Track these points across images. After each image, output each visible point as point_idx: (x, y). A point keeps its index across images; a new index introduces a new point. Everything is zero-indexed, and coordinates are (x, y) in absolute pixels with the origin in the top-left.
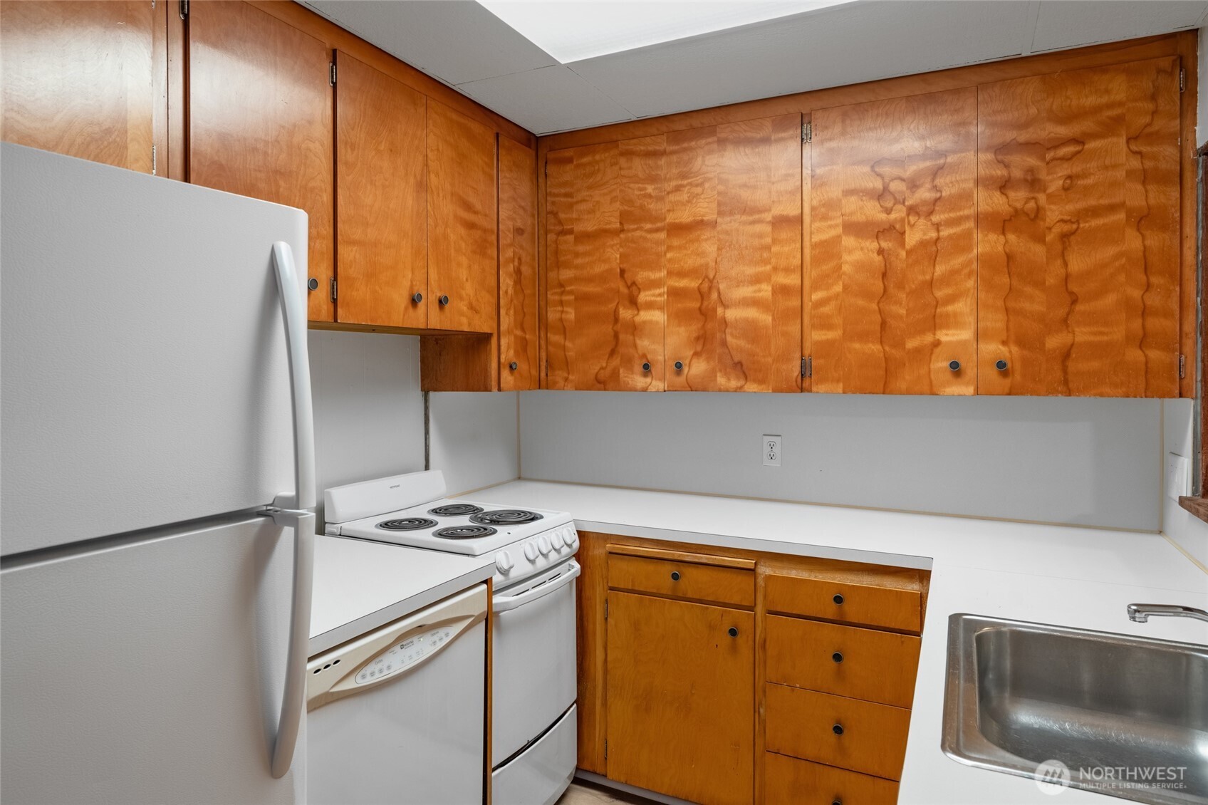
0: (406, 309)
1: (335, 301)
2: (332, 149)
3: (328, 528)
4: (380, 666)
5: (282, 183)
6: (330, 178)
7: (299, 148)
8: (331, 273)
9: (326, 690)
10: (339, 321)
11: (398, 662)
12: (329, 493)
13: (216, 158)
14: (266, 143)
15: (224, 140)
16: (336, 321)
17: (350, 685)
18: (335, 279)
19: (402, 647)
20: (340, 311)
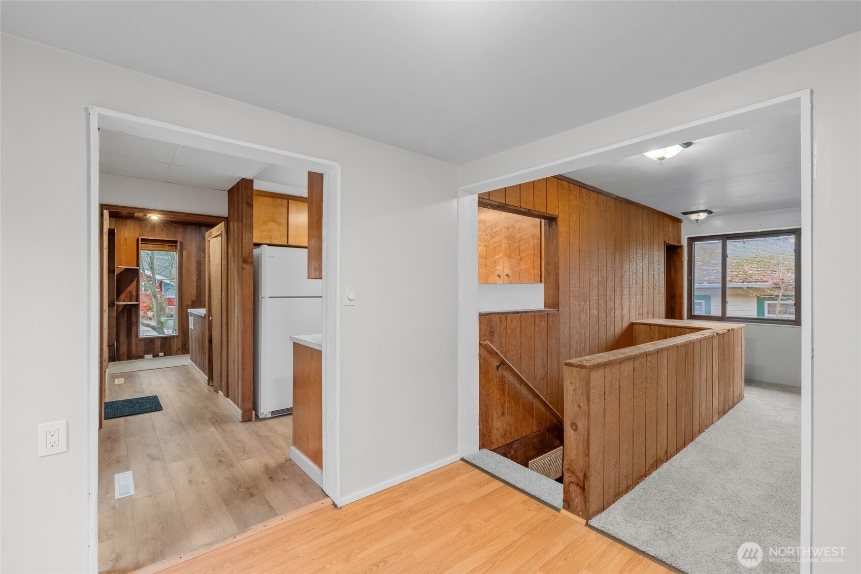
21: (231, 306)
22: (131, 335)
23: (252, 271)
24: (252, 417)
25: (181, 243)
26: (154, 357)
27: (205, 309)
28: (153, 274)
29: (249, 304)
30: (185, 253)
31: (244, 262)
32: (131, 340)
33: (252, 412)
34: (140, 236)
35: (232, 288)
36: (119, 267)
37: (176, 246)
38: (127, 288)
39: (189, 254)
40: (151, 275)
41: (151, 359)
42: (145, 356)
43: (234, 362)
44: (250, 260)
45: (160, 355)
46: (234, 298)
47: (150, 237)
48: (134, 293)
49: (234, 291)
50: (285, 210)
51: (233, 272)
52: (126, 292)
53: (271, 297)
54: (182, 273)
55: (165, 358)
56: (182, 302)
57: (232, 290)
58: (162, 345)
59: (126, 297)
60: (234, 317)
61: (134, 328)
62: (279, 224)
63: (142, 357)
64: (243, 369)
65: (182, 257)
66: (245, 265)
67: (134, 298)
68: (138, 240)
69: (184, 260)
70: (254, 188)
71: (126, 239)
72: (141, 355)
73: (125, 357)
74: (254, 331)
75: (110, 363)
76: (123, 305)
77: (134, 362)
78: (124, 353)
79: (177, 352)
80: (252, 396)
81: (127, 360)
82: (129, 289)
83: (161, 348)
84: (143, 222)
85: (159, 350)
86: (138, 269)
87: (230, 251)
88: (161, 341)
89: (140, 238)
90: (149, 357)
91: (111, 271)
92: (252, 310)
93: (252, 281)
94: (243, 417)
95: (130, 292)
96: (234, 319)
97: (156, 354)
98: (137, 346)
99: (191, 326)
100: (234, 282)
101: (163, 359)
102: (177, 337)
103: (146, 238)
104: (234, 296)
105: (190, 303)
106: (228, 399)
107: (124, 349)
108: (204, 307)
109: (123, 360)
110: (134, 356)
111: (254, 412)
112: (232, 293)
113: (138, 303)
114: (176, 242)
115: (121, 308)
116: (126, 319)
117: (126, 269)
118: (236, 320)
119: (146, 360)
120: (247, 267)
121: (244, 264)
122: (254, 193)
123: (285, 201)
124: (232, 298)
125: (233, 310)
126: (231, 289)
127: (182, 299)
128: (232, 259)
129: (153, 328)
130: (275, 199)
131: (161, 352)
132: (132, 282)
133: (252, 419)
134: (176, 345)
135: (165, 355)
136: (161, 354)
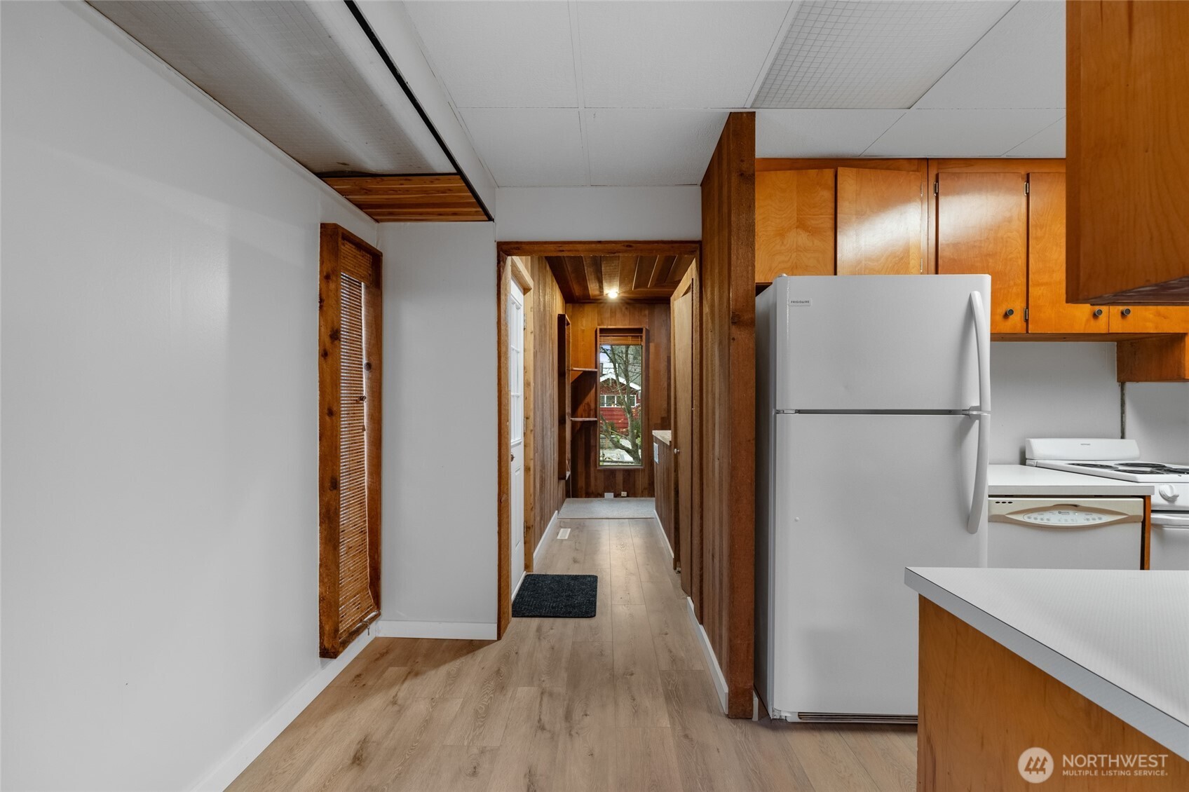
0: (1088, 321)
1: (1027, 321)
2: (1026, 232)
3: (1028, 462)
4: (1042, 516)
5: (991, 260)
6: (1024, 250)
7: (1002, 238)
8: (1024, 305)
9: (1004, 513)
10: (1030, 332)
11: (1055, 519)
12: (1029, 441)
13: (952, 257)
14: (981, 241)
15: (956, 246)
16: (1027, 332)
17: (1019, 518)
18: (1027, 307)
19: (1060, 513)
20: (1030, 326)
21: (707, 431)
22: (590, 463)
23: (752, 345)
24: (752, 710)
25: (648, 331)
26: (615, 496)
27: (670, 431)
28: (627, 382)
29: (747, 432)
30: (652, 345)
31: (734, 323)
32: (589, 468)
33: (751, 700)
34: (599, 325)
35: (710, 389)
36: (575, 369)
37: (641, 337)
38: (585, 398)
39: (657, 347)
40: (625, 383)
41: (612, 500)
42: (605, 494)
43: (713, 556)
44: (746, 317)
45: (622, 495)
46: (714, 413)
47: (611, 325)
48: (593, 406)
49: (714, 398)
50: (827, 195)
51: (712, 355)
52: (584, 404)
53: (799, 412)
54: (649, 376)
55: (628, 501)
56: (648, 419)
57: (710, 396)
58: (625, 481)
59: (584, 410)
60: (713, 454)
61: (593, 454)
62: (813, 232)
63: (602, 496)
64: (732, 589)
65: (649, 353)
66: (735, 332)
67: (592, 413)
68: (596, 331)
69: (652, 356)
70: (756, 157)
71: (583, 331)
72: (600, 492)
73: (584, 492)
74: (756, 497)
75: (568, 499)
76: (581, 422)
77: (592, 501)
78: (582, 487)
79: (642, 492)
80: (751, 657)
81: (585, 497)
82: (587, 400)
83: (623, 484)
84: (602, 305)
85: (621, 487)
86: (596, 372)
87: (706, 309)
88: (624, 475)
89: (599, 327)
90: (609, 495)
91: (562, 374)
92: (754, 442)
93: (753, 371)
94: (730, 708)
95: (589, 405)
96: (713, 460)
97: (617, 493)
98: (596, 479)
99: (656, 460)
100: (713, 375)
101: (625, 501)
102: (643, 470)
103: (605, 327)
104: (714, 408)
105: (659, 422)
106: (701, 627)
107: (581, 483)
108: (670, 429)
109: (581, 497)
110: (593, 493)
111: (756, 700)
112: (710, 400)
113: (596, 419)
114: (640, 330)
115: (578, 427)
116: (584, 440)
117: (584, 372)
118: (717, 463)
119: (606, 500)
120: (741, 335)
121: (734, 329)
122: (757, 166)
123: (829, 173)
124: (710, 411)
125: (710, 440)
126: (707, 392)
127: (648, 415)
128: (710, 325)
129: (628, 451)
130: (804, 171)
131: (623, 491)
132: (591, 390)
133: (752, 715)
134: (641, 482)
135: (628, 496)
136: (624, 494)
